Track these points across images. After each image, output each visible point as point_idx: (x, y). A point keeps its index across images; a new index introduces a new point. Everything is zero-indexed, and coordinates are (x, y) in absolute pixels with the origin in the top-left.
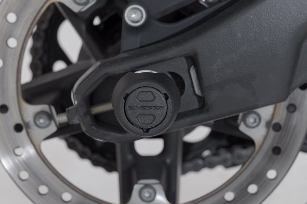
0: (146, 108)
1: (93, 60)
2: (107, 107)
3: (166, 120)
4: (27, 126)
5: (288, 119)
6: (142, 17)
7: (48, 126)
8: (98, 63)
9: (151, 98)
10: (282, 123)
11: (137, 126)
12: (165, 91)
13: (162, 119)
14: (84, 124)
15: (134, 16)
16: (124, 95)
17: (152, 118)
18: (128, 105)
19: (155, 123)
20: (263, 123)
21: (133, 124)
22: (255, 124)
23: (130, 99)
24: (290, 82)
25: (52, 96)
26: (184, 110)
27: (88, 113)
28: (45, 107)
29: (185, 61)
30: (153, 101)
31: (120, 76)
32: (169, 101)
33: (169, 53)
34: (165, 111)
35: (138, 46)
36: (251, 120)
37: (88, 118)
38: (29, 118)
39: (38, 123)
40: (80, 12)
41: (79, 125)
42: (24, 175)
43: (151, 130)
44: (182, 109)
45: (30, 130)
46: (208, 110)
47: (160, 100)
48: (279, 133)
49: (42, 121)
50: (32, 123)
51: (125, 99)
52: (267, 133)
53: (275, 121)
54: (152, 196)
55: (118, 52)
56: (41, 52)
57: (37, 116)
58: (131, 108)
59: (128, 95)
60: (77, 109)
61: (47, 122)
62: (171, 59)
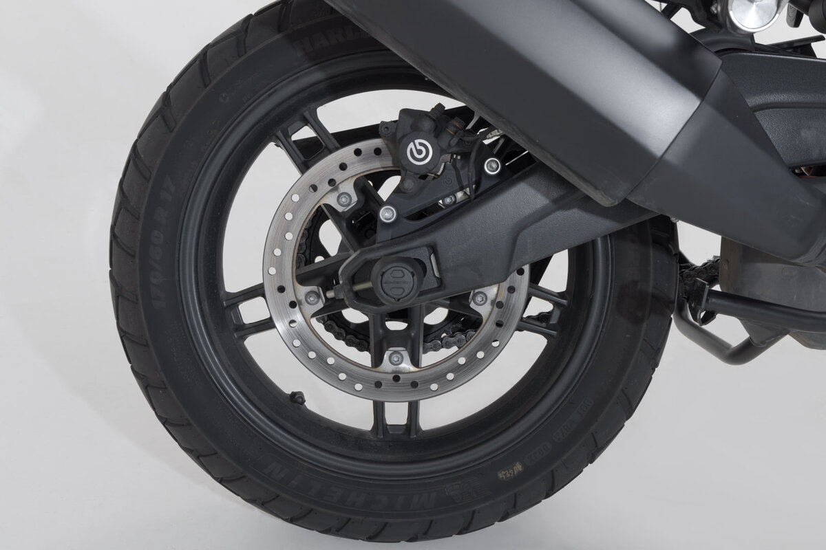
0: (397, 283)
1: (351, 251)
2: (368, 285)
3: (413, 293)
4: (300, 303)
5: (508, 299)
6: (393, 215)
7: (316, 303)
8: (358, 252)
9: (401, 275)
10: (504, 301)
11: (391, 297)
12: (412, 270)
13: (409, 291)
14: (347, 298)
15: (387, 215)
16: (381, 273)
17: (402, 290)
18: (384, 281)
19: (404, 294)
20: (489, 301)
21: (387, 295)
22: (482, 302)
23: (385, 276)
24: (509, 267)
25: (319, 280)
26: (426, 289)
27: (351, 290)
28: (314, 288)
29: (426, 249)
30: (402, 277)
31: (376, 260)
32: (415, 277)
33: (415, 243)
34: (412, 285)
35: (390, 238)
36: (479, 299)
37: (351, 295)
38: (302, 297)
39: (309, 300)
40: (343, 212)
41: (343, 299)
42: (297, 343)
43: (401, 301)
44: (424, 288)
45: (302, 307)
46: (445, 288)
47: (408, 277)
48: (502, 310)
49: (311, 299)
50: (304, 301)
51: (382, 275)
52: (492, 310)
53: (498, 300)
54: (400, 360)
55: (374, 243)
56: (304, 247)
57: (308, 295)
58: (386, 283)
59: (384, 273)
60: (342, 286)
61: (316, 300)
62: (416, 248)
